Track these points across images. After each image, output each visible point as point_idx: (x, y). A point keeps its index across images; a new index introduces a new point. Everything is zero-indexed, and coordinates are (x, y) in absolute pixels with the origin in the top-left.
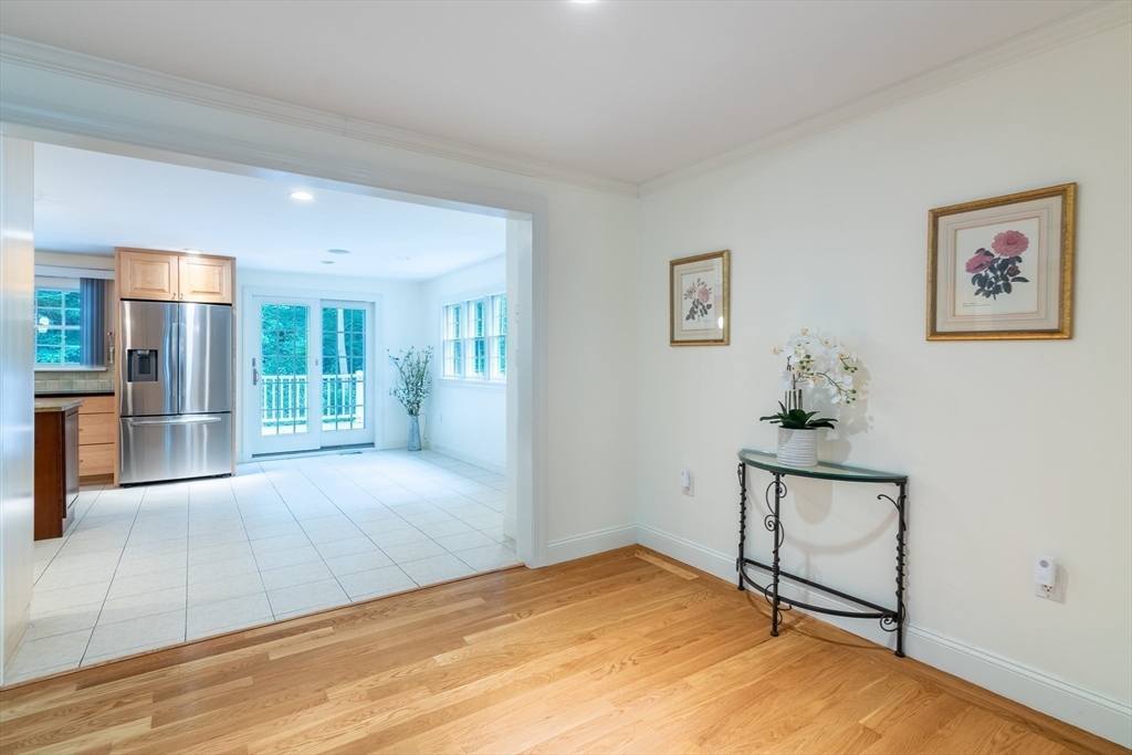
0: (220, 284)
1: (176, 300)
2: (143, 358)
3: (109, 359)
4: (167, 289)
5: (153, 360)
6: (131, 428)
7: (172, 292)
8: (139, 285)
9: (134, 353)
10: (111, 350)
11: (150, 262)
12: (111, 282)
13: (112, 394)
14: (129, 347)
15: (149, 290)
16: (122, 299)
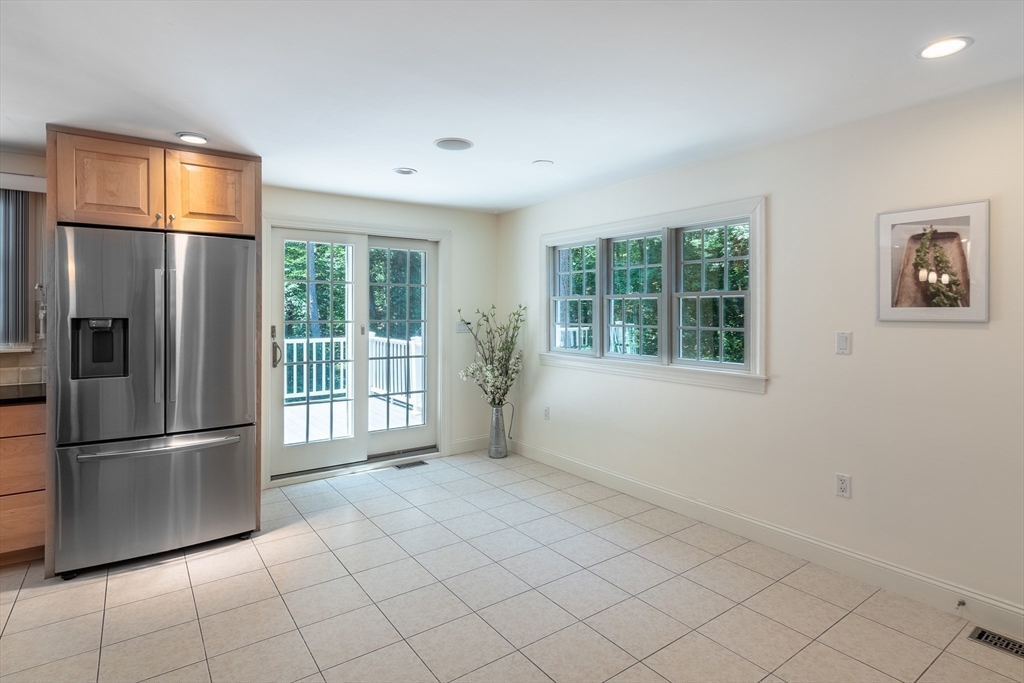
0: (238, 202)
1: (161, 226)
2: (102, 335)
3: (37, 332)
4: (143, 207)
5: (118, 336)
6: (75, 466)
7: (153, 211)
8: (92, 197)
9: (83, 324)
10: (41, 316)
11: (114, 157)
12: (40, 197)
13: (42, 400)
14: (72, 313)
15: (111, 207)
16: (60, 224)
